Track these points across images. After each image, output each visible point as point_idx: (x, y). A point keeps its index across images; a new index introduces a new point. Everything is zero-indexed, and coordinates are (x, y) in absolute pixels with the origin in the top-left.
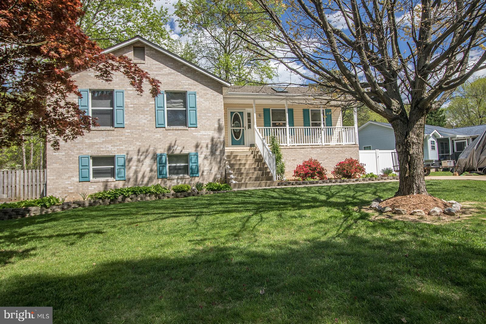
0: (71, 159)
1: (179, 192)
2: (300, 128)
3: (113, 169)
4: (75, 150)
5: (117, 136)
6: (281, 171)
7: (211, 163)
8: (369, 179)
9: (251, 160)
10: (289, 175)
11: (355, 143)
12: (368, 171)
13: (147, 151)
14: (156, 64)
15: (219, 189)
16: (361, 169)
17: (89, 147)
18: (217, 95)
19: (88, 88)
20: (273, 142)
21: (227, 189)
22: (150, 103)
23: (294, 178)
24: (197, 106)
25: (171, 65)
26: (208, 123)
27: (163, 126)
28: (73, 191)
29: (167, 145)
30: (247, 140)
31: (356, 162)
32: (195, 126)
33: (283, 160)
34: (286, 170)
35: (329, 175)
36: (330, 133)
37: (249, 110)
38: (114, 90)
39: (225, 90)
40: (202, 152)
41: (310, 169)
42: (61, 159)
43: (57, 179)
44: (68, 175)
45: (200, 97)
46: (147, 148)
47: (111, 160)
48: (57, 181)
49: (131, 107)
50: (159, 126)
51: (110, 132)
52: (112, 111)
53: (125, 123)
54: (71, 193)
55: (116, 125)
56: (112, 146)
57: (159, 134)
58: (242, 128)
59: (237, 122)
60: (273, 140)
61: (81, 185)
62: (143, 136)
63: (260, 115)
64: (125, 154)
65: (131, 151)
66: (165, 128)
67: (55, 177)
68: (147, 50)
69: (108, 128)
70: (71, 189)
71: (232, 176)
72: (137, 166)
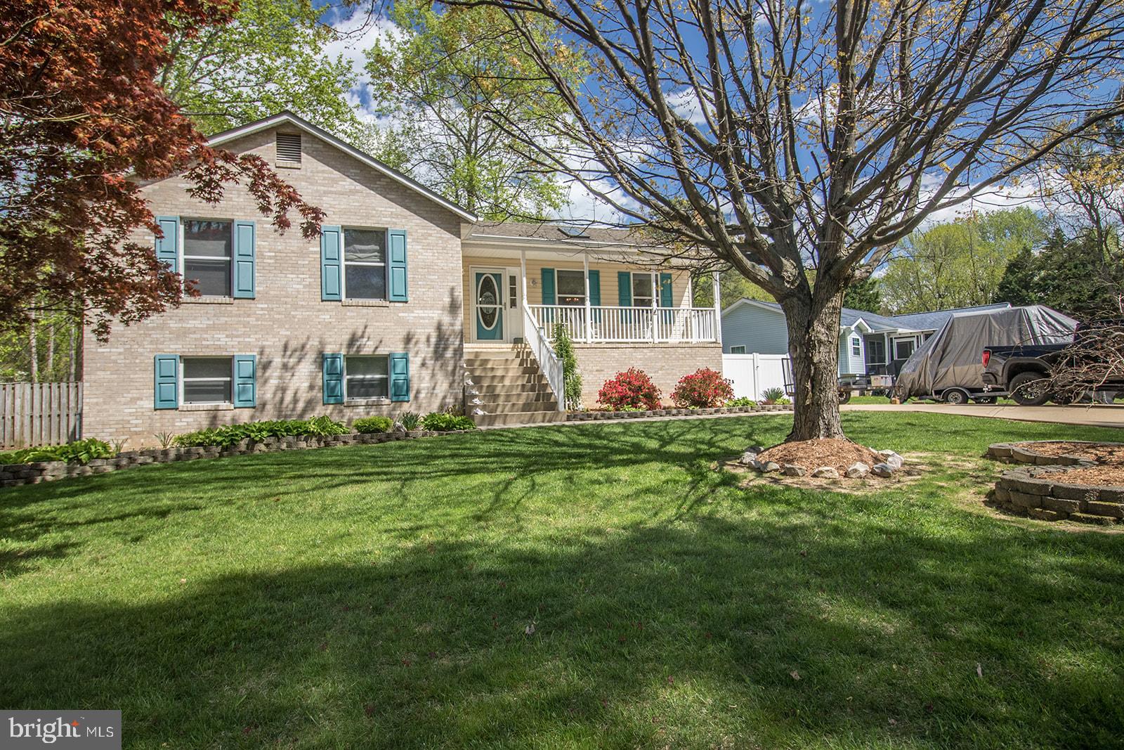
0: (137, 361)
1: (367, 431)
2: (611, 308)
3: (230, 384)
4: (145, 343)
5: (239, 316)
6: (574, 392)
7: (433, 375)
8: (740, 410)
9: (515, 369)
10: (589, 400)
11: (714, 340)
12: (738, 394)
13: (303, 347)
14: (323, 172)
15: (450, 427)
16: (725, 390)
17: (178, 337)
18: (448, 239)
19: (176, 214)
20: (559, 335)
21: (467, 426)
22: (311, 249)
23: (598, 406)
24: (408, 259)
25: (356, 174)
26: (430, 294)
27: (337, 297)
28: (140, 429)
29: (346, 337)
30: (509, 330)
31: (717, 375)
32: (403, 299)
33: (577, 371)
34: (584, 389)
35: (666, 400)
36: (668, 320)
37: (513, 271)
38: (233, 220)
39: (465, 230)
40: (417, 353)
41: (630, 389)
42: (115, 362)
43: (105, 403)
44: (130, 395)
45: (416, 241)
46: (301, 342)
47: (224, 364)
48: (105, 407)
49: (270, 258)
50: (329, 297)
51: (223, 308)
52: (230, 263)
53: (257, 289)
54: (136, 433)
55: (236, 293)
56: (227, 336)
57: (329, 313)
58: (498, 306)
59: (488, 294)
60: (559, 330)
61: (157, 417)
62: (294, 317)
63: (534, 282)
64: (255, 354)
65: (270, 346)
66: (340, 301)
67: (101, 400)
68: (306, 142)
69: (220, 299)
70: (137, 424)
71: (476, 401)
72: (281, 378)
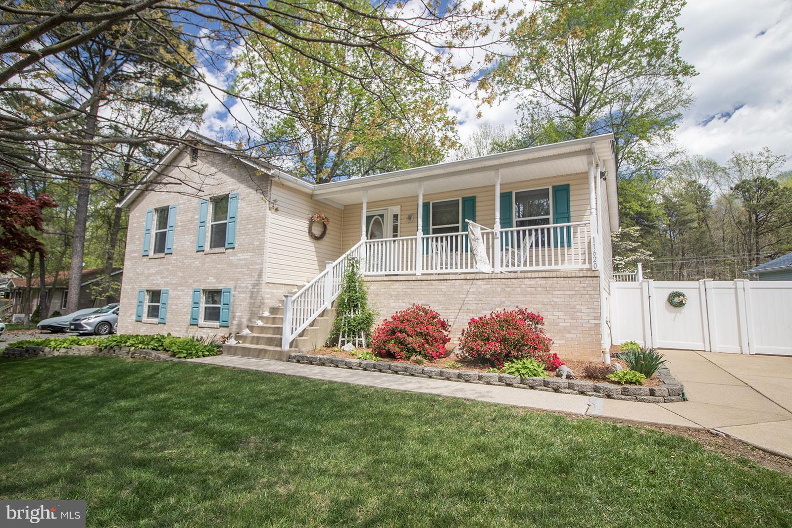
0: (134, 293)
3: (159, 308)
4: (137, 283)
5: (166, 265)
11: (588, 267)
14: (206, 163)
17: (147, 279)
19: (153, 207)
22: (196, 217)
24: (237, 215)
26: (247, 240)
27: (204, 249)
32: (233, 246)
37: (396, 210)
38: (169, 206)
40: (236, 288)
42: (129, 293)
43: (124, 315)
44: (131, 312)
45: (243, 200)
46: (186, 280)
47: (158, 295)
48: (124, 318)
49: (180, 226)
50: (200, 250)
51: (162, 260)
53: (173, 247)
55: (166, 251)
56: (161, 278)
61: (136, 325)
62: (185, 264)
64: (167, 289)
65: (174, 284)
69: (162, 255)
70: (131, 329)
72: (176, 305)
